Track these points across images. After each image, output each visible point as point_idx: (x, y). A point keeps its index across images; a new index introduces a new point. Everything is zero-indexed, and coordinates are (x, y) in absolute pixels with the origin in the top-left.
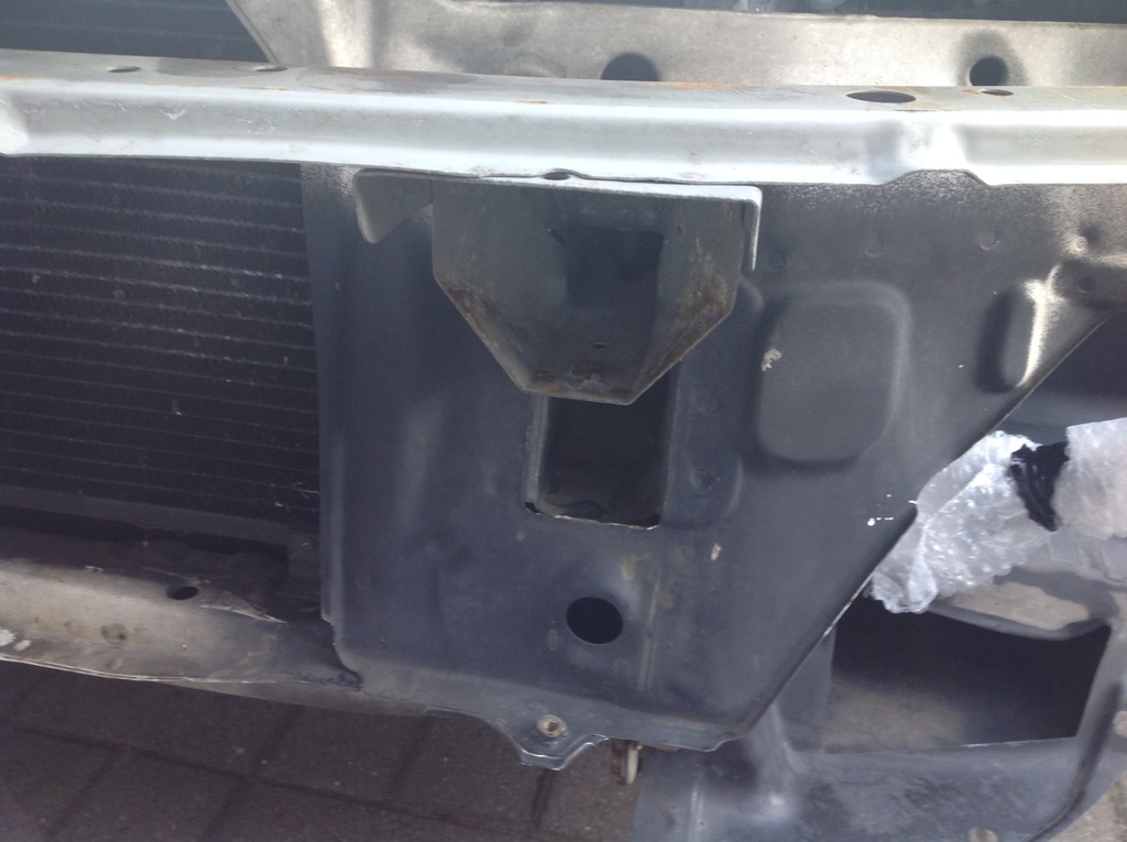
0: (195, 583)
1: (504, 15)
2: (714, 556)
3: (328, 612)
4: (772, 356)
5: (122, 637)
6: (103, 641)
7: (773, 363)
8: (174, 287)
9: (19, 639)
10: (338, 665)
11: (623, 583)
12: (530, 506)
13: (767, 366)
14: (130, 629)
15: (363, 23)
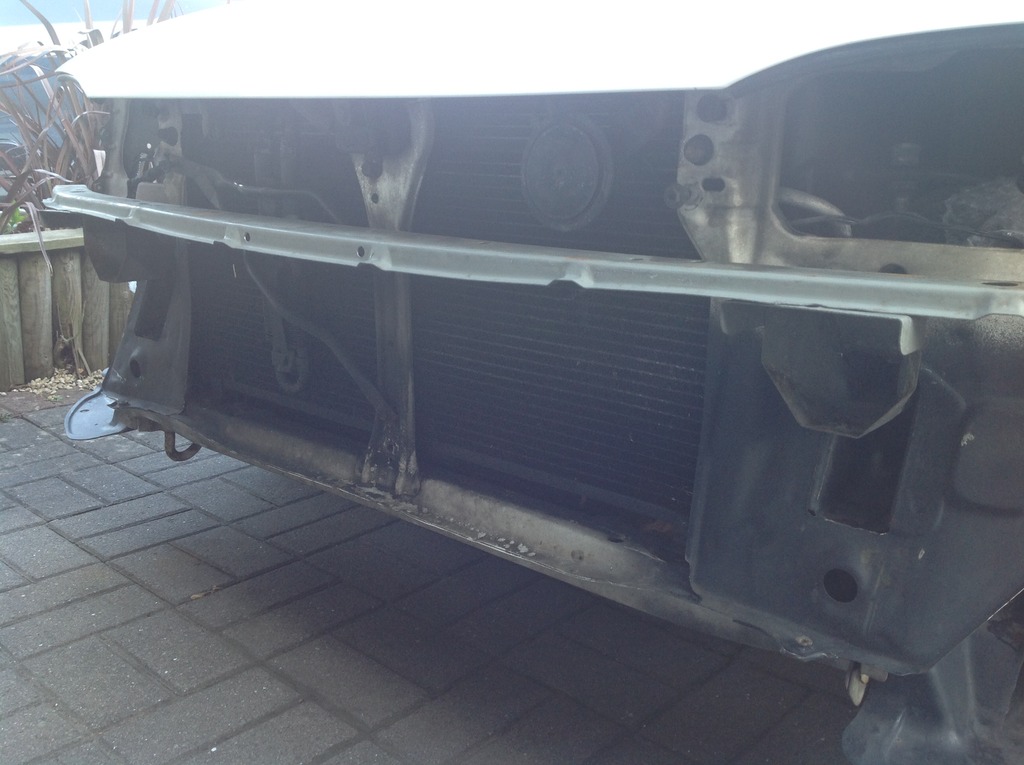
0: (623, 537)
1: (824, 244)
2: (920, 557)
3: (688, 556)
4: (968, 437)
5: (581, 558)
6: (571, 559)
7: (968, 441)
8: (641, 372)
9: (530, 551)
10: (689, 589)
11: (862, 565)
12: (812, 513)
13: (964, 443)
14: (586, 554)
15: (750, 246)
